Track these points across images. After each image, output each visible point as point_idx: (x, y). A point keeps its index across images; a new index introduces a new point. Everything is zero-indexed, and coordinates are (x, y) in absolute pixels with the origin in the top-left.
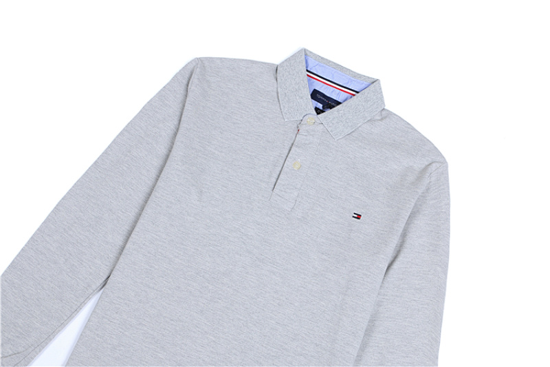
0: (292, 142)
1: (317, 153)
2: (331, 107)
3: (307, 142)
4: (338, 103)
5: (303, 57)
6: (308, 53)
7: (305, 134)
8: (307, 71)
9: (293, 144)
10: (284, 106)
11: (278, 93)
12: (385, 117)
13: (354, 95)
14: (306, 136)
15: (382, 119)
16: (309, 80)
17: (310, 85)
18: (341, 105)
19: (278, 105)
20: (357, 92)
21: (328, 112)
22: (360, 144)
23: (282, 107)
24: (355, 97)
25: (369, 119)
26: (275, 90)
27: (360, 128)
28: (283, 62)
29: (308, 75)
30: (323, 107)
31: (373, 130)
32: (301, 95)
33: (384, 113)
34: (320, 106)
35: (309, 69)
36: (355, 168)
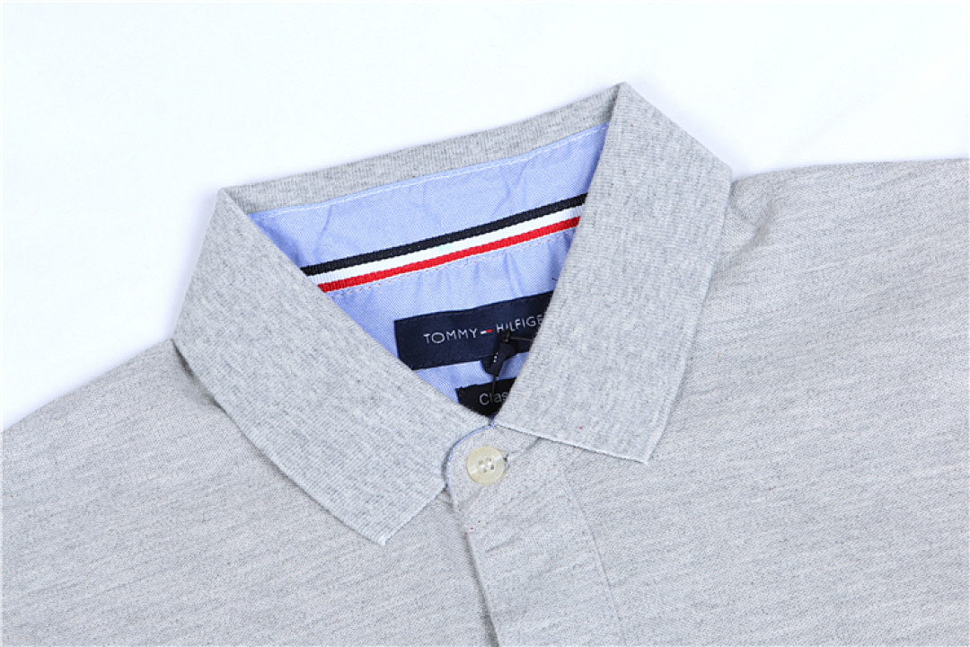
0: (477, 609)
1: (613, 576)
2: (521, 341)
3: (538, 562)
4: (537, 305)
5: (251, 230)
6: (253, 197)
7: (502, 538)
8: (310, 271)
9: (487, 618)
10: (331, 490)
11: (261, 455)
12: (769, 215)
13: (574, 222)
14: (510, 542)
15: (760, 235)
16: (346, 305)
18: (554, 306)
19: (302, 500)
20: (579, 200)
21: (530, 372)
22: (755, 400)
23: (327, 503)
24: (583, 229)
25: (708, 272)
26: (241, 449)
27: (704, 338)
28: (185, 314)
30: (487, 367)
31: (759, 305)
32: (366, 393)
33: (746, 200)
34: (472, 373)
35: (312, 261)
36: (816, 517)
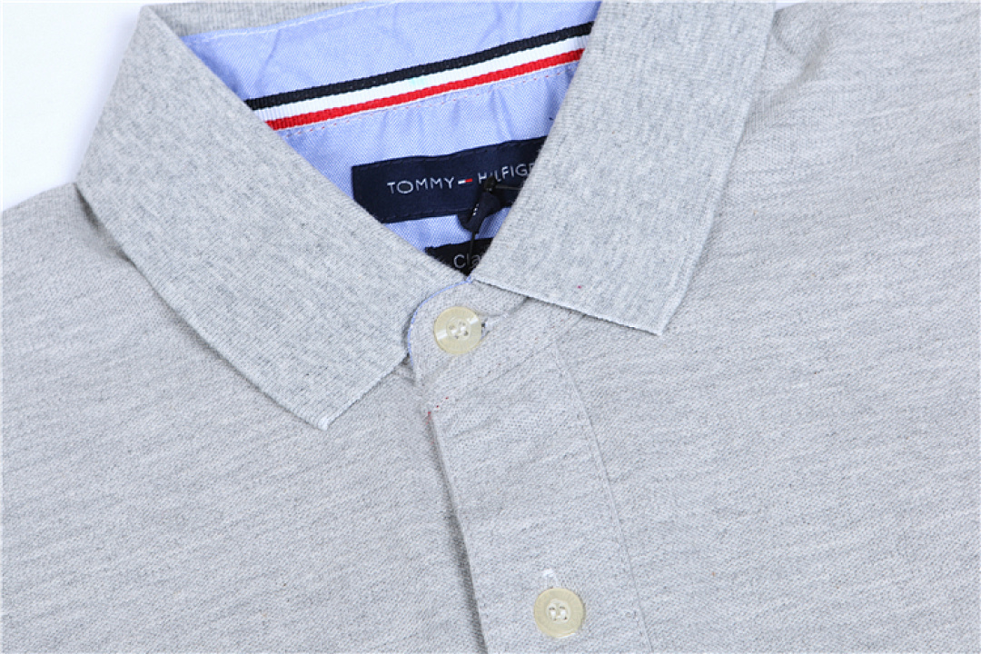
0: (440, 507)
1: (615, 469)
2: (505, 195)
3: (520, 451)
4: (526, 151)
5: (179, 50)
6: (184, 18)
7: (476, 419)
8: (255, 104)
9: (452, 520)
10: (263, 361)
11: (179, 321)
12: (821, 46)
13: (576, 55)
14: (487, 424)
15: (810, 68)
16: (295, 144)
17: (319, 160)
19: (226, 374)
20: (584, 29)
21: (511, 229)
22: (800, 265)
23: (254, 374)
24: (583, 65)
25: (744, 109)
26: (153, 313)
27: (736, 191)
28: (92, 150)
29: (276, 125)
30: (464, 223)
31: (806, 155)
32: (311, 239)
33: (793, 31)
34: (447, 229)
35: (254, 95)
36: (873, 407)
